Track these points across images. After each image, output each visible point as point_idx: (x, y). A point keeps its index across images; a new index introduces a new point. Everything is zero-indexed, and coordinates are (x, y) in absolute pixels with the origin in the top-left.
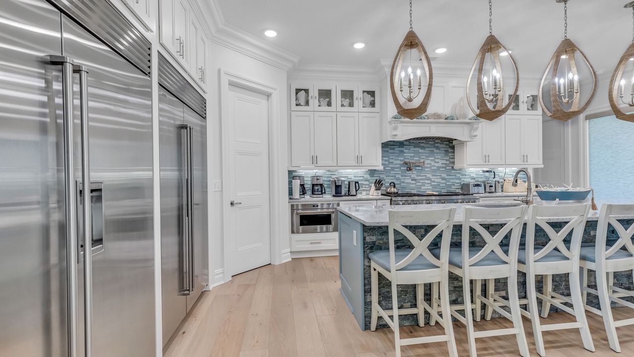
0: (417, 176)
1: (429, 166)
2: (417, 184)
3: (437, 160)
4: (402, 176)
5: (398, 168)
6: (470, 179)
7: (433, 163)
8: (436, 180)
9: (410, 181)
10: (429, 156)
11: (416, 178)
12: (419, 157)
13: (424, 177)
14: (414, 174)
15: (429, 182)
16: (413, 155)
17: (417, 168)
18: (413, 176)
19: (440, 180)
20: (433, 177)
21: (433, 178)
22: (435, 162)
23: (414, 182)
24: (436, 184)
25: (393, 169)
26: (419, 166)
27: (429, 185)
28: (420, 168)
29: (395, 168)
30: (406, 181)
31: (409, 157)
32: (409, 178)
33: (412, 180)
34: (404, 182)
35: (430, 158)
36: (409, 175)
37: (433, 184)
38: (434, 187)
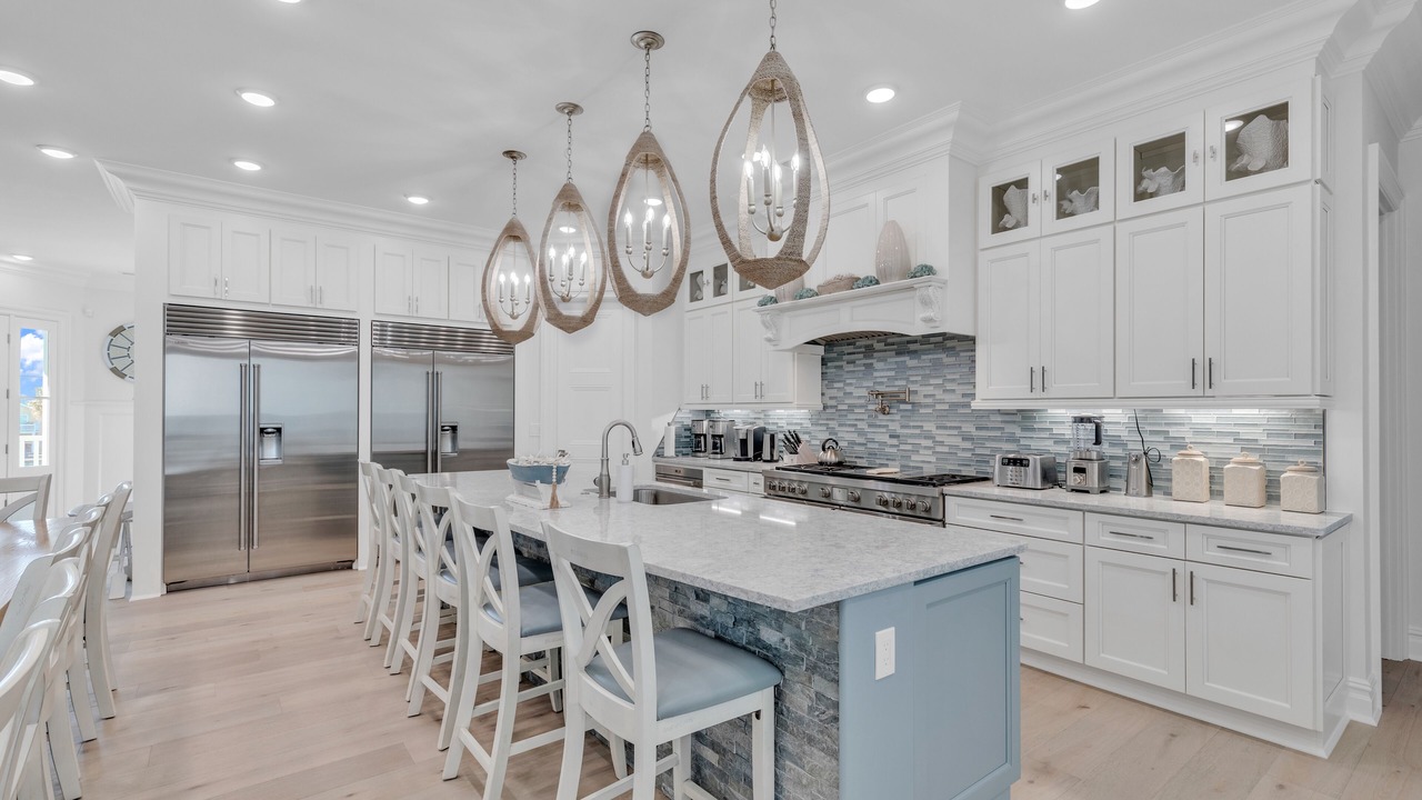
0: (902, 427)
1: (929, 400)
2: (902, 447)
3: (949, 386)
4: (870, 426)
5: (861, 406)
6: (1051, 442)
7: (939, 394)
8: (949, 441)
9: (886, 438)
10: (930, 376)
11: (900, 431)
12: (907, 379)
13: (918, 431)
14: (894, 422)
15: (929, 443)
16: (893, 373)
17: (902, 407)
18: (892, 426)
19: (957, 441)
20: (939, 432)
21: (941, 435)
22: (945, 391)
23: (895, 441)
24: (946, 450)
25: (851, 408)
26: (904, 402)
27: (930, 452)
28: (909, 407)
29: (855, 406)
30: (878, 438)
31: (886, 380)
32: (884, 430)
33: (891, 436)
34: (873, 441)
35: (932, 381)
36: (884, 423)
37: (939, 449)
38: (941, 457)
